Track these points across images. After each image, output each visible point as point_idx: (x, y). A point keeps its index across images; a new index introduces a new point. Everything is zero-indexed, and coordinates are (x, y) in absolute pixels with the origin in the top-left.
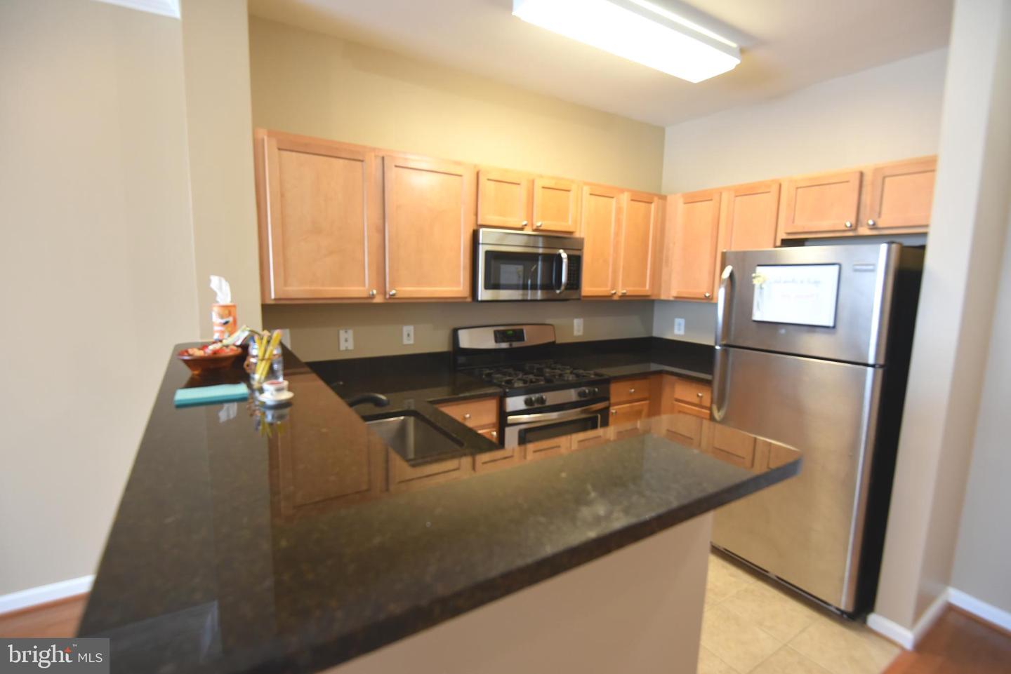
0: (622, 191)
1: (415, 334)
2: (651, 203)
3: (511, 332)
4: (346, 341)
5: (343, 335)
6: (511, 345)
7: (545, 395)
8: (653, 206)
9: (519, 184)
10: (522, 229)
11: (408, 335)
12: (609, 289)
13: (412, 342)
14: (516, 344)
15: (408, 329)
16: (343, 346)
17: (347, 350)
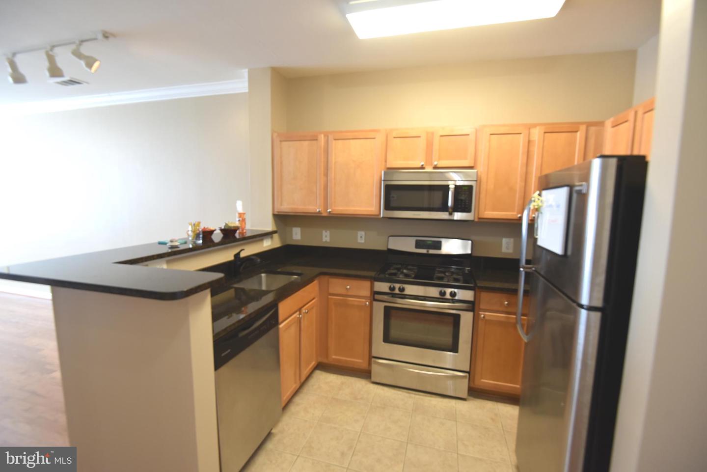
0: (535, 126)
1: (365, 237)
2: (577, 132)
3: (430, 242)
4: (326, 236)
5: (324, 232)
6: (428, 251)
7: (406, 286)
8: (578, 133)
9: (420, 137)
10: (422, 168)
11: (361, 237)
12: (515, 213)
13: (363, 241)
14: (432, 252)
15: (361, 233)
16: (324, 239)
17: (326, 242)
